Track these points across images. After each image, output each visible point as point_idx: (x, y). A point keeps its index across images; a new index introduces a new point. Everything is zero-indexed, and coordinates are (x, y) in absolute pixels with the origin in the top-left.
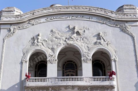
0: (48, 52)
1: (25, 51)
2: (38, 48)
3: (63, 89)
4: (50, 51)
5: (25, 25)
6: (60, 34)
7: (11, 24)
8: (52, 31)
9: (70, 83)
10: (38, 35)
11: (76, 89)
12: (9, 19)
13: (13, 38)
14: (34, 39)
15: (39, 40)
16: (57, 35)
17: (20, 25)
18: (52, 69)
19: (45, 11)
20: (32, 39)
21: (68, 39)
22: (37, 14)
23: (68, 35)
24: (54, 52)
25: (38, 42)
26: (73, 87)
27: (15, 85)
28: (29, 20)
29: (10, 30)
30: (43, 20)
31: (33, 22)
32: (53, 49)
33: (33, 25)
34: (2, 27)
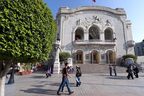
0: (84, 28)
1: (73, 27)
2: (80, 26)
3: (92, 45)
4: (85, 28)
5: (73, 15)
6: (90, 20)
7: (66, 14)
8: (86, 18)
9: (96, 43)
10: (80, 20)
11: (98, 46)
12: (65, 11)
13: (68, 21)
14: (78, 22)
15: (80, 23)
16: (88, 20)
17: (71, 15)
18: (86, 37)
19: (83, 8)
20: (76, 22)
21: (94, 23)
22: (79, 9)
23: (93, 21)
24: (87, 29)
25: (79, 23)
27: (70, 44)
28: (75, 12)
29: (66, 17)
30: (81, 13)
31: (77, 13)
32: (86, 27)
33: (77, 15)
34: (62, 15)
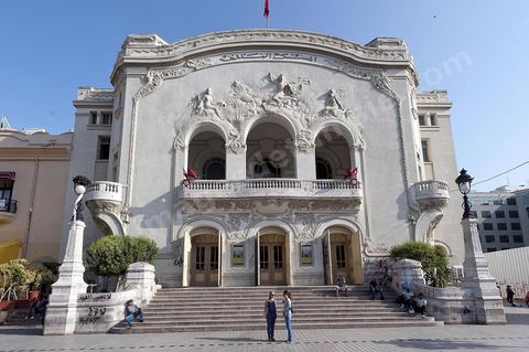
0: (227, 129)
1: (180, 125)
2: (207, 120)
3: (259, 204)
4: (231, 126)
5: (179, 69)
6: (251, 91)
7: (148, 66)
8: (234, 85)
9: (274, 192)
10: (207, 93)
11: (285, 206)
12: (142, 55)
13: (154, 97)
14: (199, 100)
15: (209, 104)
16: (244, 93)
17: (168, 70)
18: (236, 165)
19: (219, 40)
20: (193, 100)
21: (268, 103)
22: (202, 46)
23: (267, 94)
24: (239, 130)
25: (205, 106)
26: (280, 200)
27: (161, 197)
28: (187, 58)
29: (146, 80)
30: (215, 60)
31: (194, 63)
32: (237, 124)
33: (195, 70)
34: (129, 71)
